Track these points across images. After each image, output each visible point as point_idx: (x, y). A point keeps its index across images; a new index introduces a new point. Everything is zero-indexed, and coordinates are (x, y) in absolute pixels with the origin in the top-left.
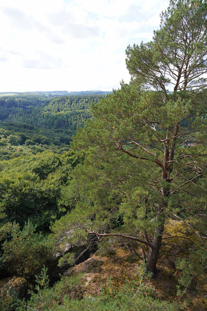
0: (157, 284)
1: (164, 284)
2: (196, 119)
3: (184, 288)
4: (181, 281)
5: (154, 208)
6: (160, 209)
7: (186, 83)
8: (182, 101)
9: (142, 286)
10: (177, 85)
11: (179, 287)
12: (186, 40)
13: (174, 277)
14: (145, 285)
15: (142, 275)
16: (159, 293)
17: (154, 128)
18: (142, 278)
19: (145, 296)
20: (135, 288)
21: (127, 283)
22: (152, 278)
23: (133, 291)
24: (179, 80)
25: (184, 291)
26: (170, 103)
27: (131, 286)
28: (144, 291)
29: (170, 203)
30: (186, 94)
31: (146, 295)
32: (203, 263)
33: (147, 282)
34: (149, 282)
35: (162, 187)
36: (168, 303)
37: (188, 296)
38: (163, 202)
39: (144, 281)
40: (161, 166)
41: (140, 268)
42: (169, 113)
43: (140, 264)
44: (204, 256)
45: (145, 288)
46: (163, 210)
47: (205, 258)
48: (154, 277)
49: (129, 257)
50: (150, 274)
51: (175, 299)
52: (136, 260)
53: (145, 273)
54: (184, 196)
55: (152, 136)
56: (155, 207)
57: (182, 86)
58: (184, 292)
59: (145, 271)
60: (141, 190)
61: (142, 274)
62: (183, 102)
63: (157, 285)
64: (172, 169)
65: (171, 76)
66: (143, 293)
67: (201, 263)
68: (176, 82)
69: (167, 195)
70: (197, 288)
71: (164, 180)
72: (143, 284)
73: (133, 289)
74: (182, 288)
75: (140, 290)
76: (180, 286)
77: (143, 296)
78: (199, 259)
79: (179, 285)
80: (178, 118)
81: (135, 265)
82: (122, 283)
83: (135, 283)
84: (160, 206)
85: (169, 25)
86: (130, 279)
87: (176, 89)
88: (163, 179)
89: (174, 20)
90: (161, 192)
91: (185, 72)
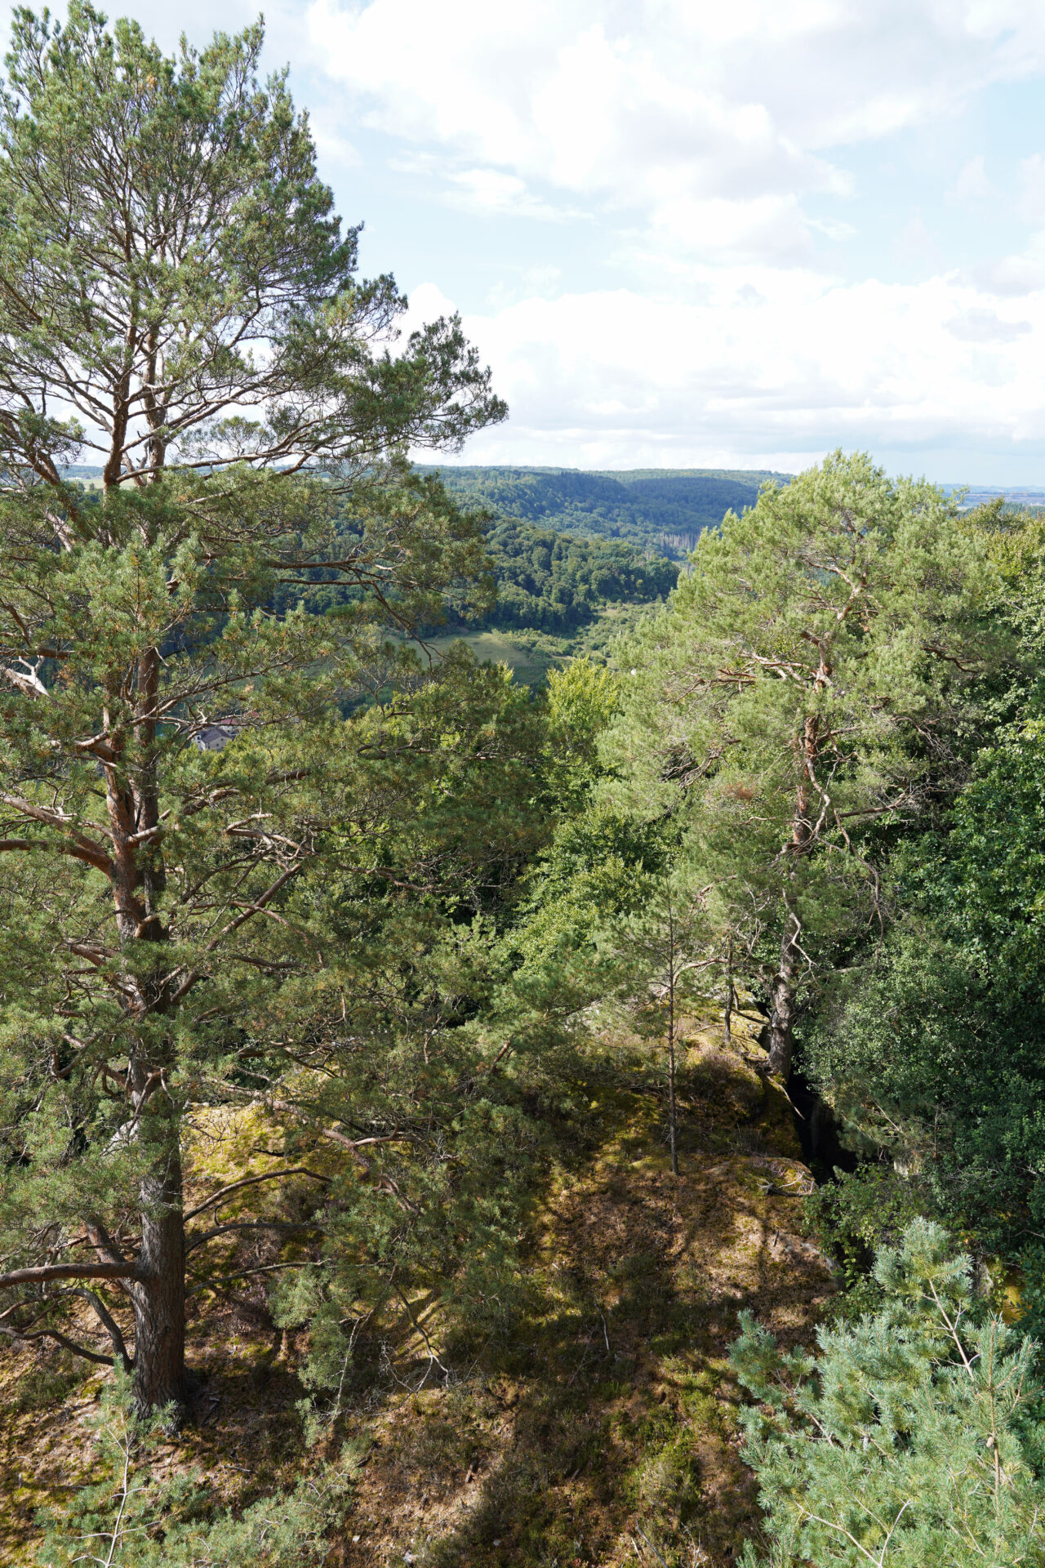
0: (209, 1445)
1: (242, 1423)
2: (233, 622)
3: (331, 1394)
4: (312, 1374)
5: (109, 1079)
6: (142, 1079)
7: (157, 445)
8: (151, 540)
9: (137, 1496)
10: (117, 454)
11: (307, 1403)
12: (130, 238)
13: (280, 1373)
14: (147, 1482)
15: (123, 1442)
16: (228, 1481)
17: (33, 678)
18: (126, 1453)
19: (160, 1536)
20: (98, 1530)
21: (50, 1523)
22: (180, 1426)
23: (92, 1548)
24: (123, 434)
25: (332, 1409)
26: (94, 554)
27: (79, 1527)
28: (149, 1513)
29: (184, 1041)
30: (168, 504)
31: (166, 1529)
32: (382, 1254)
33: (158, 1461)
34: (169, 1455)
35: (129, 971)
36: (278, 1504)
37: (353, 1421)
38: (149, 1044)
39: (143, 1460)
40: (105, 864)
41: (102, 1413)
42: (96, 609)
43: (99, 1391)
44: (382, 1223)
45: (151, 1496)
46: (156, 1082)
47: (386, 1229)
48: (185, 1420)
49: (32, 1381)
50: (164, 1419)
51: (304, 1463)
52: (73, 1380)
53: (139, 1419)
54: (241, 984)
55: (27, 734)
56: (113, 1074)
57: (145, 460)
58: (335, 1413)
59: (136, 1413)
60: (23, 1018)
61: (124, 1433)
62: (157, 548)
63: (209, 1450)
64: (162, 871)
65: (79, 405)
66: (149, 1528)
67: (375, 1256)
68: (108, 442)
69: (161, 1008)
70: (384, 1368)
71: (132, 929)
72: (138, 1481)
73: (89, 1538)
74: (323, 1401)
75: (130, 1519)
76: (314, 1396)
77: (150, 1543)
78: (365, 1242)
79: (305, 1394)
80: (147, 628)
81: (76, 1408)
82: (19, 1545)
83: (95, 1497)
84: (138, 1066)
85: (26, 154)
86: (60, 1494)
87: (112, 474)
88: (125, 930)
89: (52, 134)
90: (131, 994)
91: (146, 394)
